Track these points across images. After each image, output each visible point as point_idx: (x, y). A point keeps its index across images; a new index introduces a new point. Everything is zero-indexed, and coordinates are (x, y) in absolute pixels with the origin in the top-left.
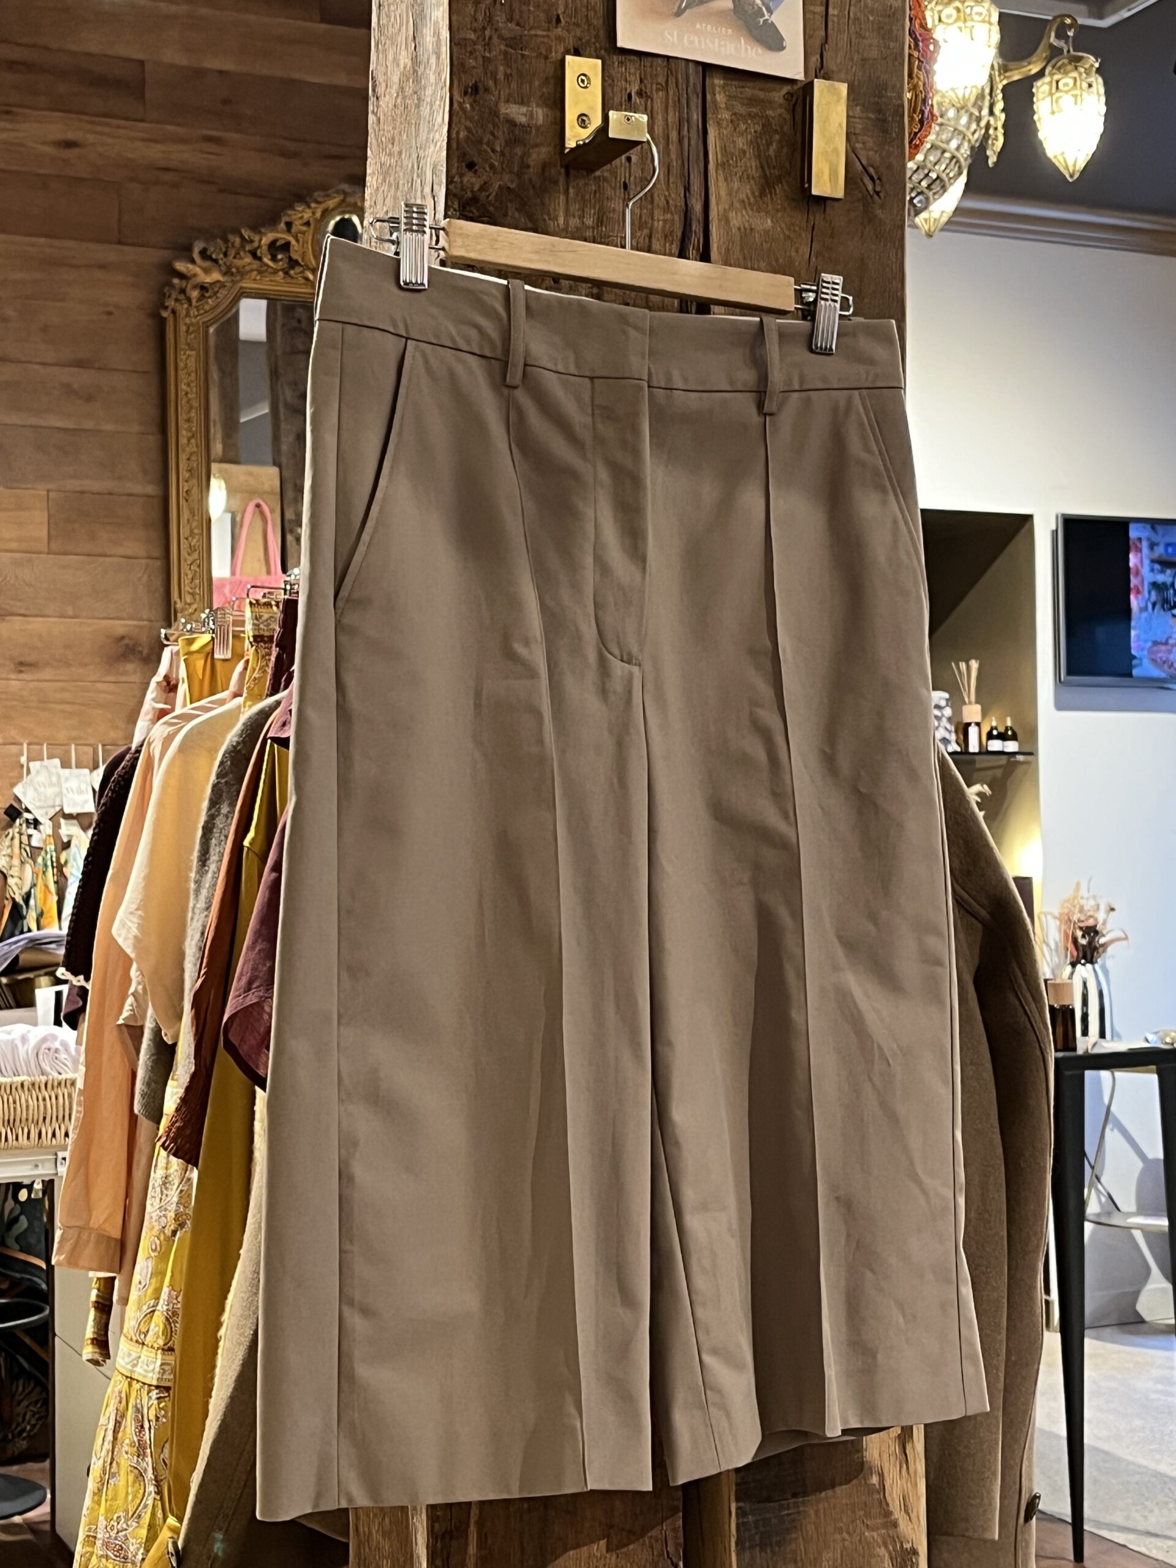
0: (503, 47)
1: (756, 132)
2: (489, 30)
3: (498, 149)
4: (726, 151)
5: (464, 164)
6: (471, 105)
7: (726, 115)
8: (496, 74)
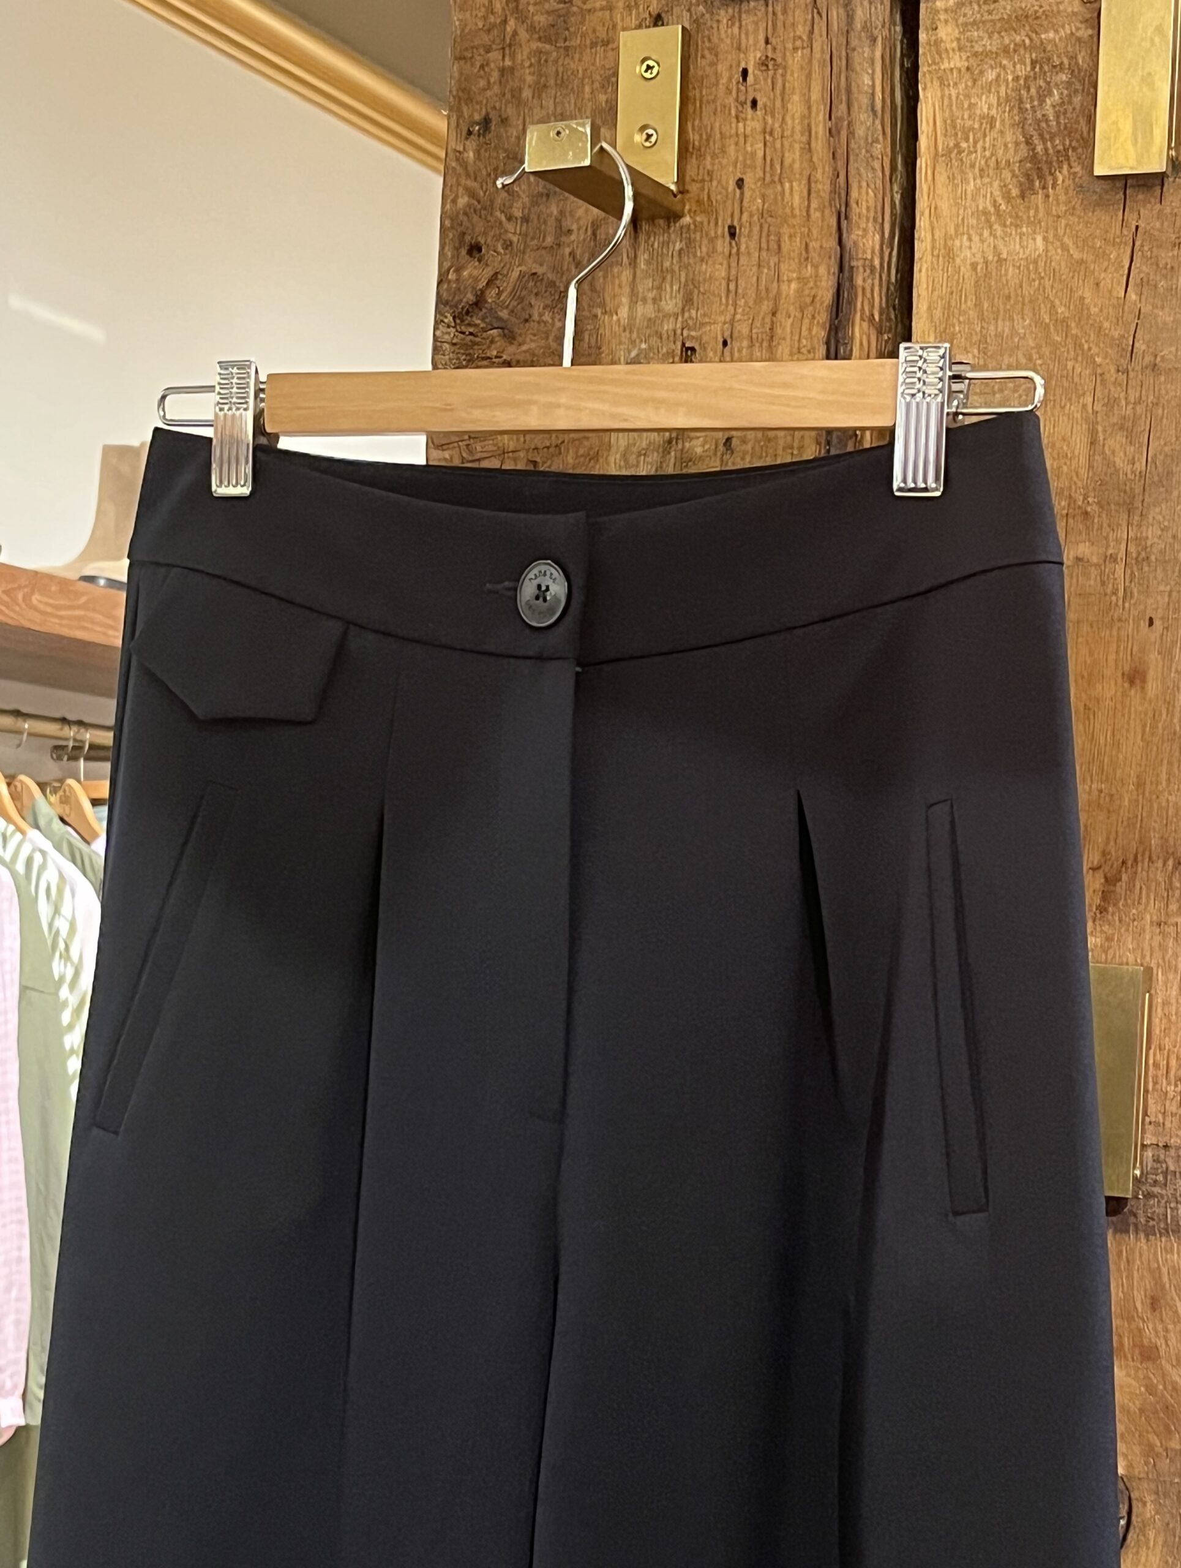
0: (535, 45)
1: (1016, 79)
2: (512, 24)
3: (518, 213)
4: (955, 127)
5: (464, 252)
6: (478, 152)
7: (957, 61)
8: (520, 89)
